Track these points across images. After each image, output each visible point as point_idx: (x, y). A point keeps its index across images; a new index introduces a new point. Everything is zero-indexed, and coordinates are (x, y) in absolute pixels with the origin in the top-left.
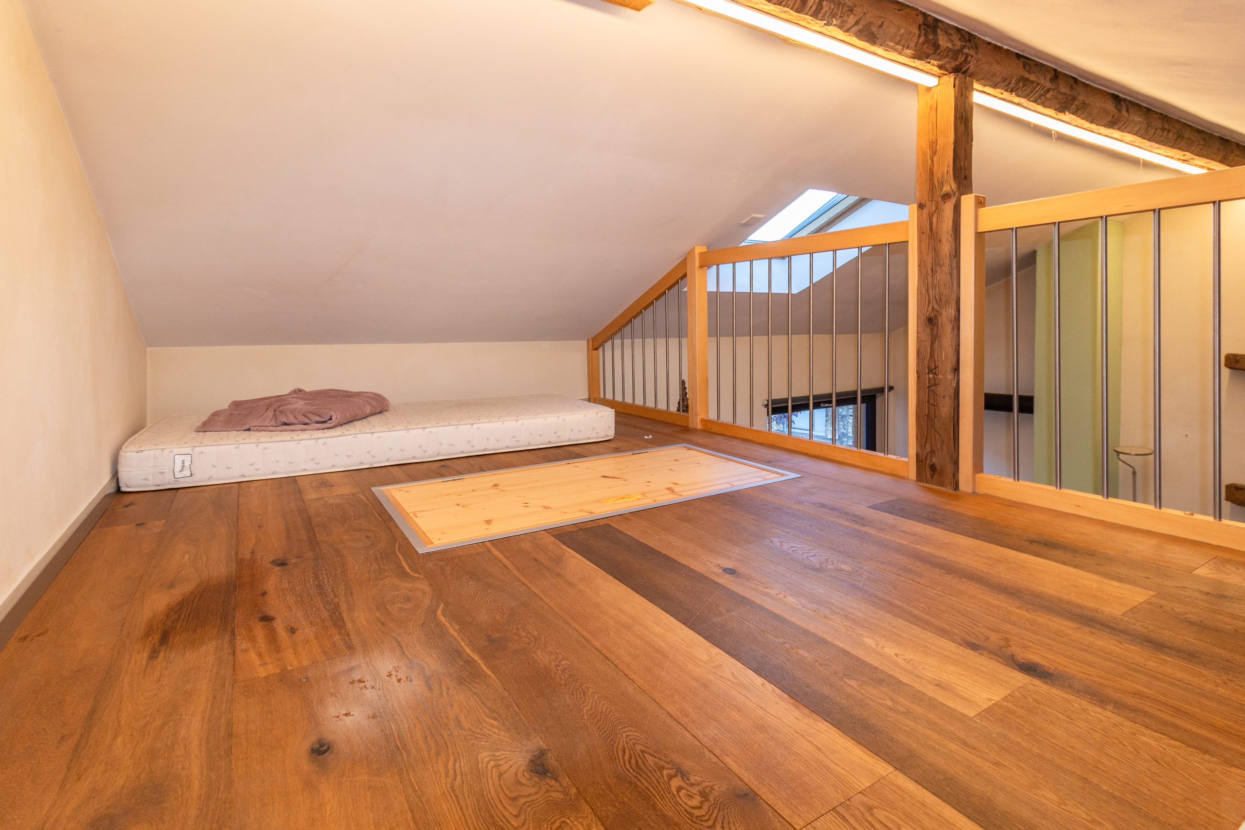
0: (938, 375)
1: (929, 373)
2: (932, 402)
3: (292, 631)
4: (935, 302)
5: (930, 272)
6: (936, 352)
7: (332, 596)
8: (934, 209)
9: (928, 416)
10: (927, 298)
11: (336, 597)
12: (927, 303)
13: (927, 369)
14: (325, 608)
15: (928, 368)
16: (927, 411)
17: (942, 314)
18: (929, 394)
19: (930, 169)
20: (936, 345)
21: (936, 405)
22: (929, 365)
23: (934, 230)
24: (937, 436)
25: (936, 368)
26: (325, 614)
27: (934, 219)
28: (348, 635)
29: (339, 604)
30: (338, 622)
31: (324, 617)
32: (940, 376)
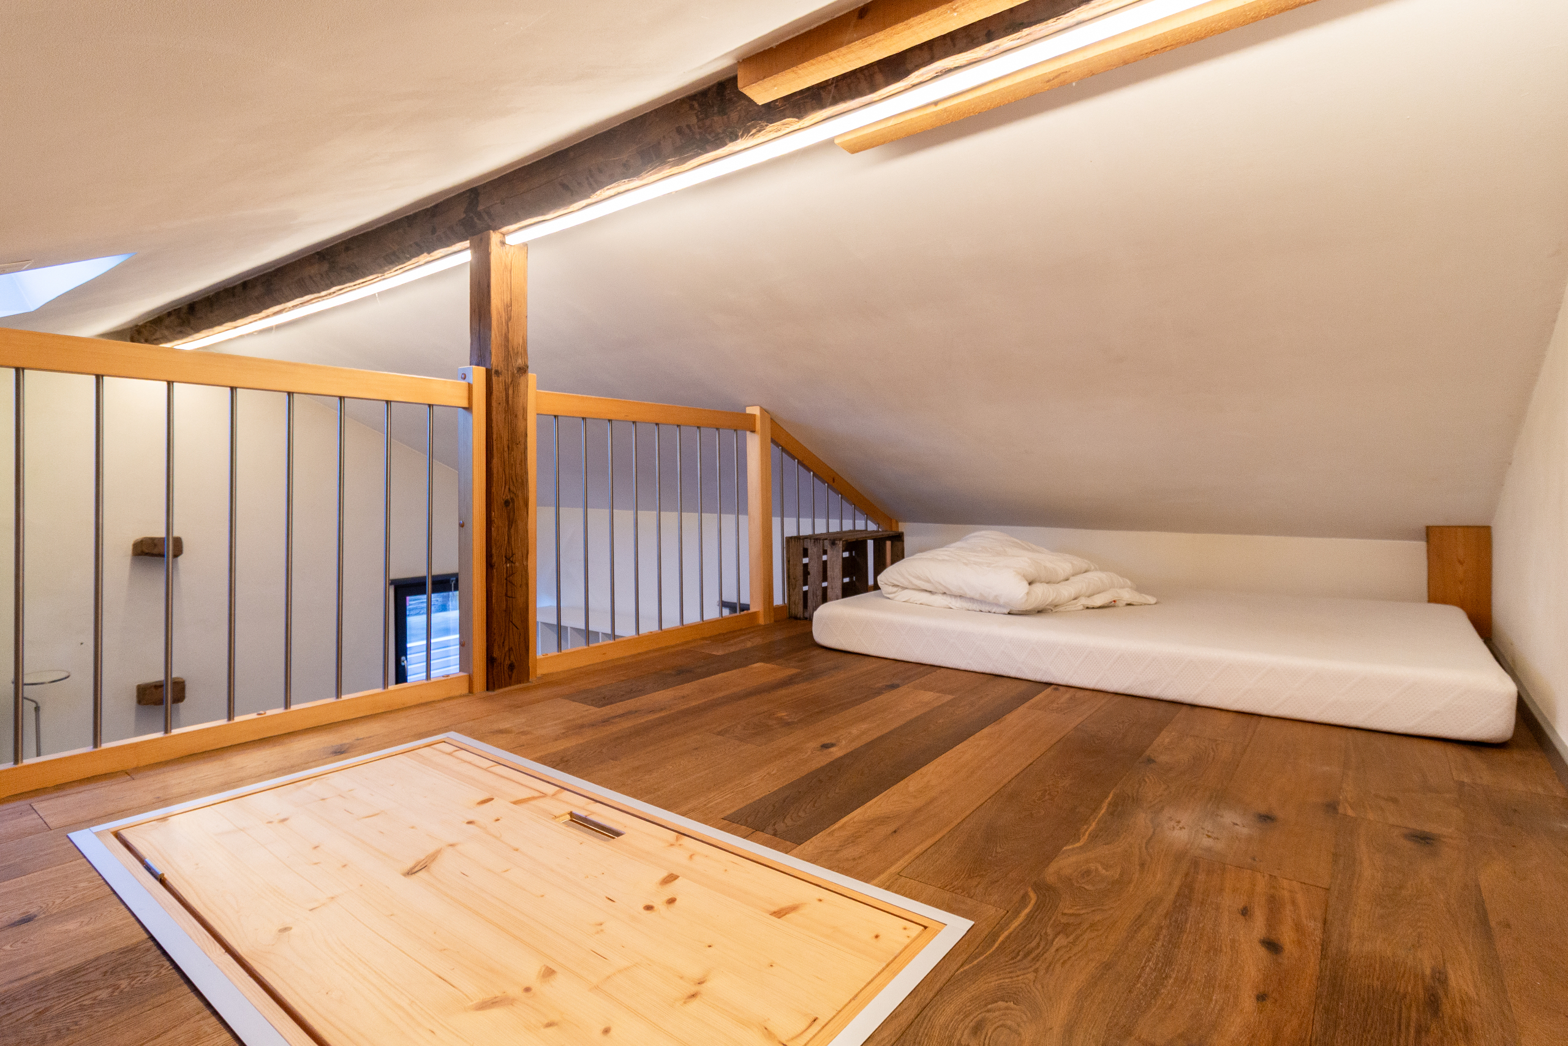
0: (514, 563)
1: (506, 563)
2: (509, 594)
3: (1245, 912)
4: (511, 483)
5: (506, 449)
6: (513, 539)
7: (1164, 931)
8: (510, 380)
9: (505, 611)
10: (504, 478)
11: (1161, 928)
12: (504, 484)
13: (504, 559)
14: (1187, 919)
15: (506, 557)
16: (504, 606)
17: (518, 496)
18: (506, 586)
19: (505, 334)
20: (512, 531)
21: (513, 596)
22: (506, 553)
23: (510, 402)
24: (515, 629)
25: (513, 555)
26: (1193, 911)
27: (511, 392)
28: (1187, 875)
29: (1167, 914)
30: (1185, 895)
31: (1196, 909)
32: (517, 564)
